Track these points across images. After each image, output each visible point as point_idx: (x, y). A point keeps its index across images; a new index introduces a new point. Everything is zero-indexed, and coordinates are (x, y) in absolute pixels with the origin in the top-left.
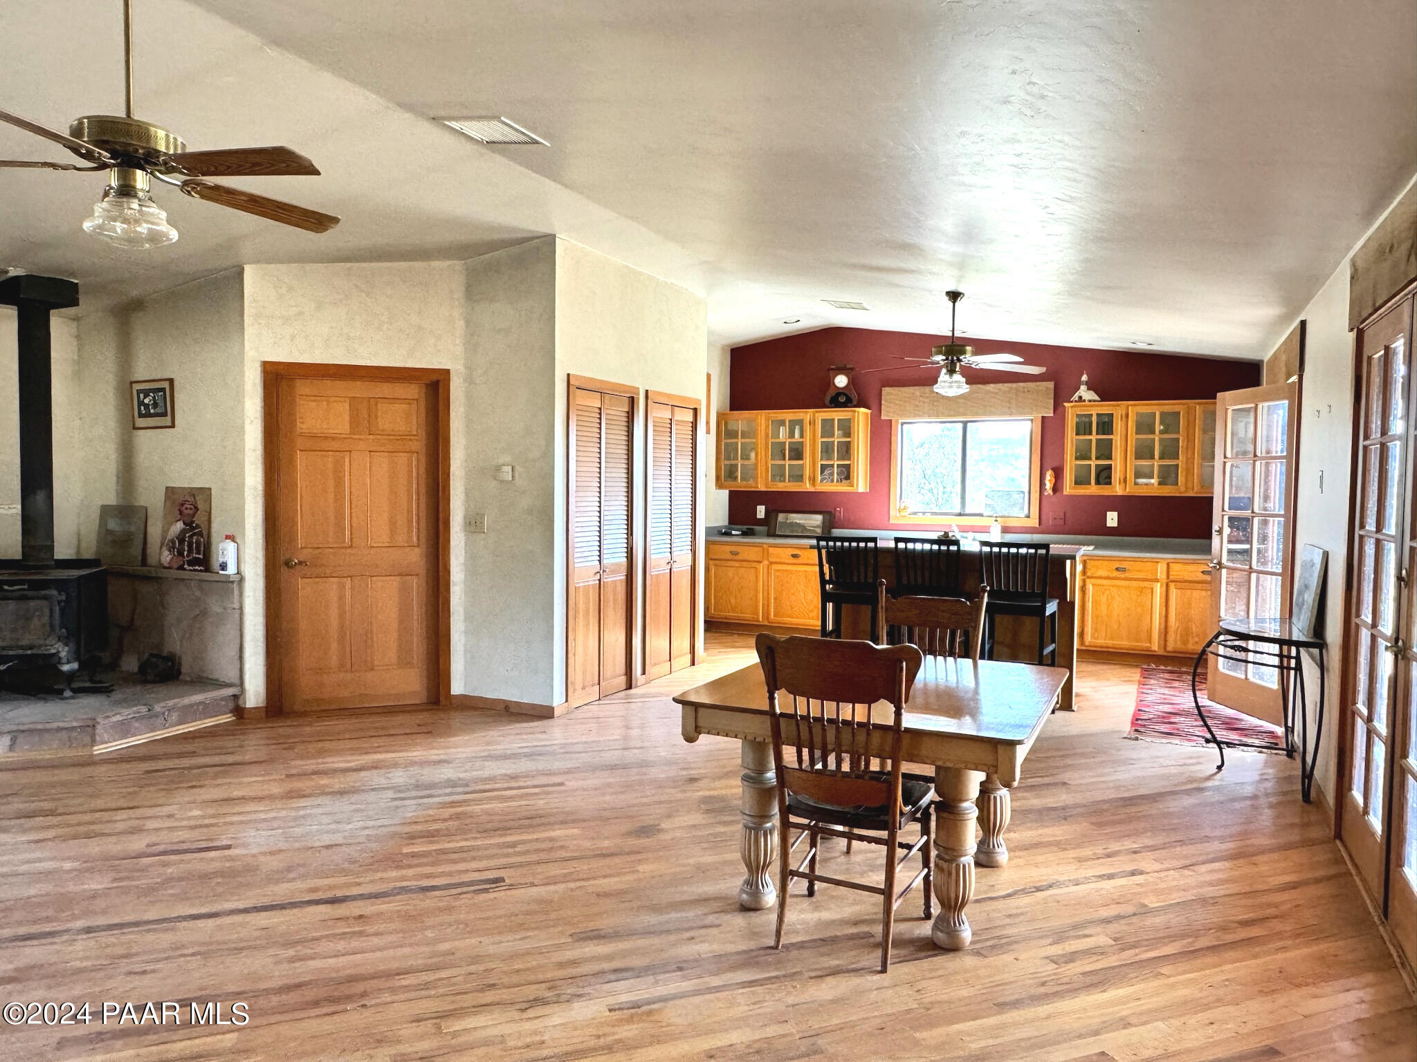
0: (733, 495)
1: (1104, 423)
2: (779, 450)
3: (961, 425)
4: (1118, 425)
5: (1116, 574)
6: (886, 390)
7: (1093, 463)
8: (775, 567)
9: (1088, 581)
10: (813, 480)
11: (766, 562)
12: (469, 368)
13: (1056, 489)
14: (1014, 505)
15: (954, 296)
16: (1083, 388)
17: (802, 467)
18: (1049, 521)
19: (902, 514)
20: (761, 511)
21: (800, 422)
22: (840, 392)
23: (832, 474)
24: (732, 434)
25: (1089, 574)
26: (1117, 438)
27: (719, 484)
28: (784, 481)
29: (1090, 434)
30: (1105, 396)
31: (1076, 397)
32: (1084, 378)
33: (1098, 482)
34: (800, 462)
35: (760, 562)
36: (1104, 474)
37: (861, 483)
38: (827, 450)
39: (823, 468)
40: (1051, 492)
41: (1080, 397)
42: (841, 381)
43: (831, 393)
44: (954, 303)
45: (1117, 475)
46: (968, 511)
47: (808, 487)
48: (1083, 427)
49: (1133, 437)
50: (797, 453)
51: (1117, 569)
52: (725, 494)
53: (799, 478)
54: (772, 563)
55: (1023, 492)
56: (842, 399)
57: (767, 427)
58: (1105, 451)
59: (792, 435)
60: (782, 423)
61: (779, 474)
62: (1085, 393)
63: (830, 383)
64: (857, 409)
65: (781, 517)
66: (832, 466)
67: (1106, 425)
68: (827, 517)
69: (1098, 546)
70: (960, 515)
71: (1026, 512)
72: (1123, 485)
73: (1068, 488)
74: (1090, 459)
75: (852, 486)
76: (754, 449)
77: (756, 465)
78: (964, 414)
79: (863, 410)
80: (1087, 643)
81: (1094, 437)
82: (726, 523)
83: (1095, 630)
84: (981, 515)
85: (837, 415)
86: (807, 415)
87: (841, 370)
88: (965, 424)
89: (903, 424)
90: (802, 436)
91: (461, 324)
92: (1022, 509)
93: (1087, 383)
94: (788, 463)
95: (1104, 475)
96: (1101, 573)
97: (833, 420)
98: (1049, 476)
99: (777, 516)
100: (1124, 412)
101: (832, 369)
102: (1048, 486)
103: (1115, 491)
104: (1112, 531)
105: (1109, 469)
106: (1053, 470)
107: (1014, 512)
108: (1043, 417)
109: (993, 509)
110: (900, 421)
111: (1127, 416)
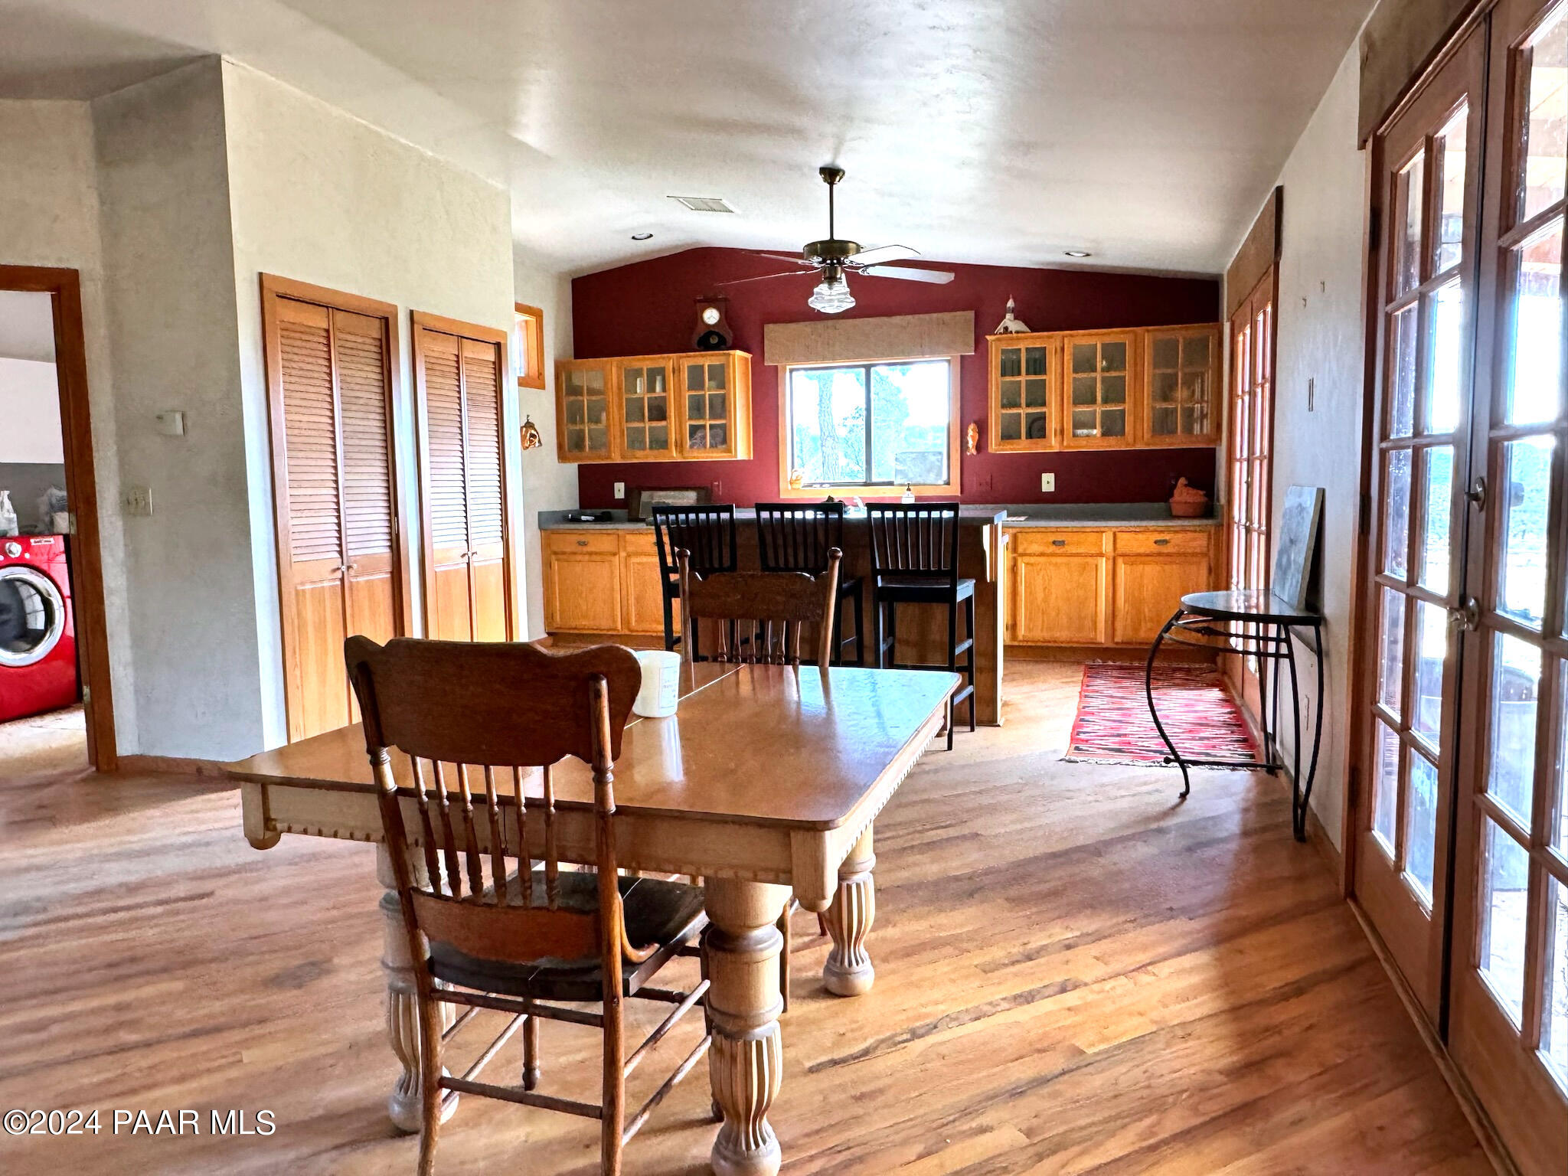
0: (583, 471)
1: (1035, 360)
2: (634, 410)
3: (863, 370)
4: (1052, 363)
5: (1052, 549)
6: (769, 329)
7: (1023, 411)
8: (635, 560)
9: (1019, 560)
10: (680, 446)
11: (623, 554)
12: (111, 267)
13: (980, 446)
14: (929, 471)
15: (831, 174)
16: (1009, 316)
17: (666, 429)
18: (973, 487)
19: (795, 486)
20: (620, 490)
21: (662, 371)
22: (711, 331)
23: (704, 437)
24: (575, 391)
25: (1020, 550)
26: (1051, 378)
27: (563, 457)
28: (644, 449)
29: (1019, 374)
30: (1035, 325)
31: (1000, 328)
32: (1010, 304)
33: (1030, 436)
34: (663, 423)
35: (614, 554)
36: (1036, 425)
37: (742, 449)
38: (697, 408)
39: (694, 430)
40: (974, 451)
41: (1006, 328)
42: (711, 316)
43: (700, 332)
44: (831, 184)
45: (1052, 425)
46: (874, 479)
47: (674, 456)
48: (1010, 367)
49: (1070, 376)
50: (659, 412)
51: (1054, 543)
52: (572, 469)
53: (661, 443)
54: (629, 556)
55: (940, 453)
56: (714, 340)
57: (619, 377)
58: (1037, 397)
59: (651, 388)
60: (638, 373)
61: (636, 440)
62: (1010, 322)
63: (698, 318)
64: (732, 352)
65: (645, 496)
66: (704, 427)
67: (1037, 364)
68: (703, 493)
69: (1031, 516)
70: (866, 484)
71: (945, 477)
72: (1059, 437)
73: (994, 446)
74: (1019, 406)
75: (729, 451)
76: (605, 408)
77: (608, 426)
78: (869, 356)
79: (739, 353)
80: (1020, 638)
81: (1023, 378)
82: (577, 506)
83: (1030, 618)
84: (891, 484)
85: (708, 360)
86: (667, 361)
87: (711, 302)
88: (868, 368)
89: (791, 371)
90: (664, 389)
91: (92, 200)
92: (939, 474)
93: (1013, 311)
94: (648, 425)
95: (1037, 428)
96: (1035, 548)
97: (702, 367)
98: (972, 432)
99: (640, 495)
100: (1059, 345)
101: (700, 301)
102: (971, 443)
103: (1051, 447)
104: (1049, 498)
105: (1042, 418)
106: (975, 422)
107: (931, 478)
108: (962, 357)
109: (906, 476)
110: (788, 367)
111: (1063, 349)
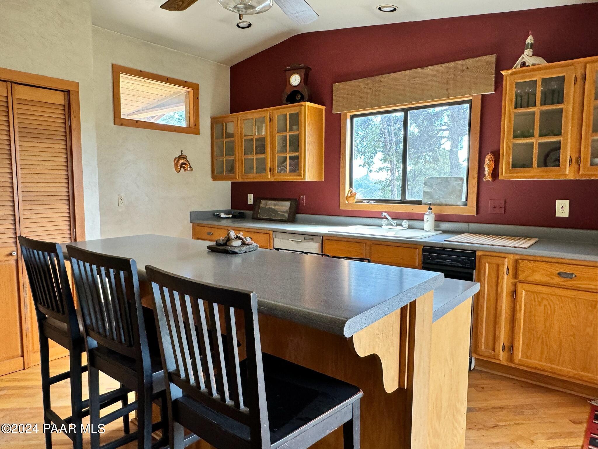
1: (553, 91)
2: (249, 147)
3: (402, 113)
4: (571, 91)
5: (557, 280)
6: (336, 86)
7: (536, 141)
9: (520, 286)
10: (272, 171)
13: (495, 174)
14: (451, 193)
16: (528, 52)
17: (264, 160)
18: (487, 209)
19: (350, 201)
20: (251, 198)
21: (263, 120)
22: (294, 90)
23: (286, 165)
25: (521, 277)
26: (568, 108)
27: (215, 177)
28: (253, 172)
29: (534, 105)
30: (553, 56)
31: (518, 63)
32: (530, 40)
33: (542, 164)
34: (264, 156)
36: (549, 154)
37: (310, 174)
40: (490, 179)
41: (523, 64)
42: (295, 80)
43: (288, 91)
45: (567, 154)
46: (408, 198)
47: (269, 178)
48: (524, 99)
49: (590, 104)
50: (261, 148)
51: (559, 274)
52: (225, 186)
53: (261, 168)
55: (462, 179)
57: (241, 125)
58: (552, 126)
60: (251, 121)
61: (250, 166)
62: (527, 56)
63: (287, 81)
64: (303, 103)
65: (263, 203)
66: (286, 158)
67: (554, 94)
68: (292, 203)
69: (542, 240)
70: (400, 202)
71: (464, 199)
72: (575, 166)
73: (504, 174)
74: (532, 136)
75: (300, 175)
76: (234, 146)
77: (235, 158)
78: (404, 101)
79: (308, 104)
80: (516, 361)
81: (536, 110)
82: (229, 208)
83: (527, 345)
84: (419, 202)
85: (289, 110)
86: (267, 113)
87: (295, 70)
88: (406, 111)
89: (352, 117)
90: (264, 132)
92: (460, 196)
93: (532, 46)
94: (255, 157)
96: (537, 277)
97: (285, 115)
98: (488, 161)
99: (260, 203)
100: (579, 73)
101: (289, 70)
102: (487, 171)
103: (565, 175)
104: (562, 223)
105: (556, 148)
106: (492, 152)
107: (452, 200)
108: (483, 96)
109: (432, 197)
110: (349, 114)
111: (584, 78)
